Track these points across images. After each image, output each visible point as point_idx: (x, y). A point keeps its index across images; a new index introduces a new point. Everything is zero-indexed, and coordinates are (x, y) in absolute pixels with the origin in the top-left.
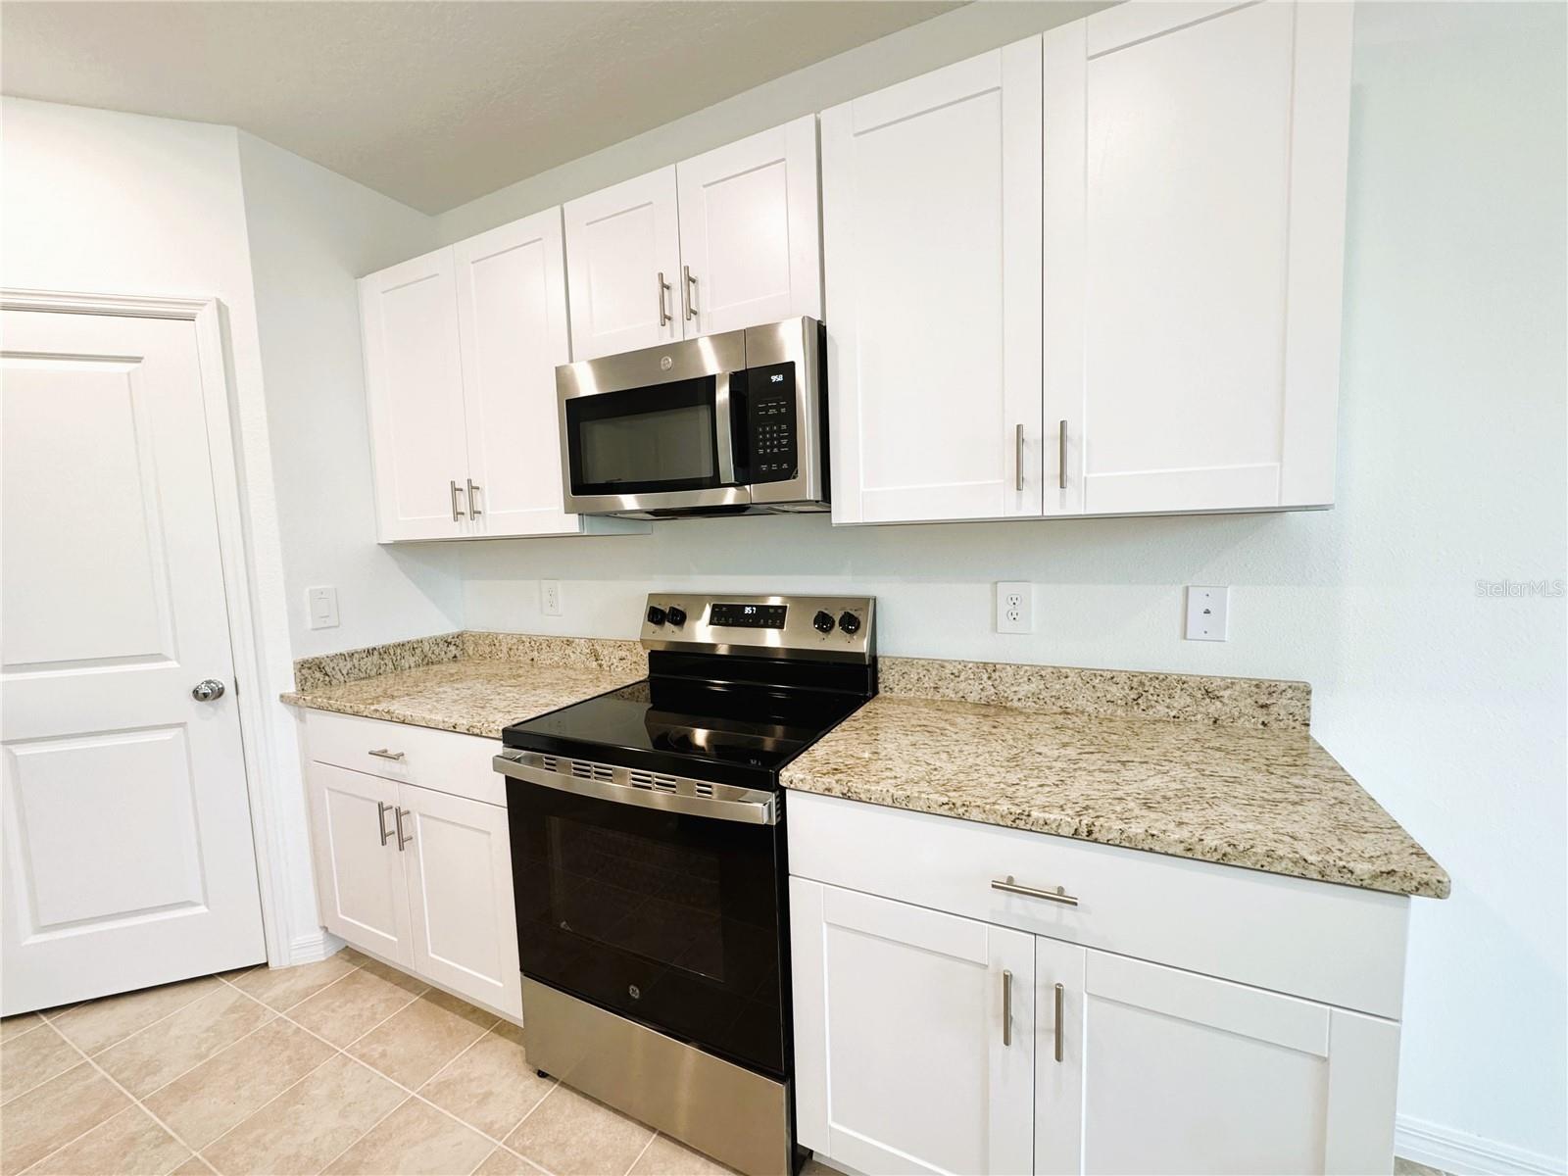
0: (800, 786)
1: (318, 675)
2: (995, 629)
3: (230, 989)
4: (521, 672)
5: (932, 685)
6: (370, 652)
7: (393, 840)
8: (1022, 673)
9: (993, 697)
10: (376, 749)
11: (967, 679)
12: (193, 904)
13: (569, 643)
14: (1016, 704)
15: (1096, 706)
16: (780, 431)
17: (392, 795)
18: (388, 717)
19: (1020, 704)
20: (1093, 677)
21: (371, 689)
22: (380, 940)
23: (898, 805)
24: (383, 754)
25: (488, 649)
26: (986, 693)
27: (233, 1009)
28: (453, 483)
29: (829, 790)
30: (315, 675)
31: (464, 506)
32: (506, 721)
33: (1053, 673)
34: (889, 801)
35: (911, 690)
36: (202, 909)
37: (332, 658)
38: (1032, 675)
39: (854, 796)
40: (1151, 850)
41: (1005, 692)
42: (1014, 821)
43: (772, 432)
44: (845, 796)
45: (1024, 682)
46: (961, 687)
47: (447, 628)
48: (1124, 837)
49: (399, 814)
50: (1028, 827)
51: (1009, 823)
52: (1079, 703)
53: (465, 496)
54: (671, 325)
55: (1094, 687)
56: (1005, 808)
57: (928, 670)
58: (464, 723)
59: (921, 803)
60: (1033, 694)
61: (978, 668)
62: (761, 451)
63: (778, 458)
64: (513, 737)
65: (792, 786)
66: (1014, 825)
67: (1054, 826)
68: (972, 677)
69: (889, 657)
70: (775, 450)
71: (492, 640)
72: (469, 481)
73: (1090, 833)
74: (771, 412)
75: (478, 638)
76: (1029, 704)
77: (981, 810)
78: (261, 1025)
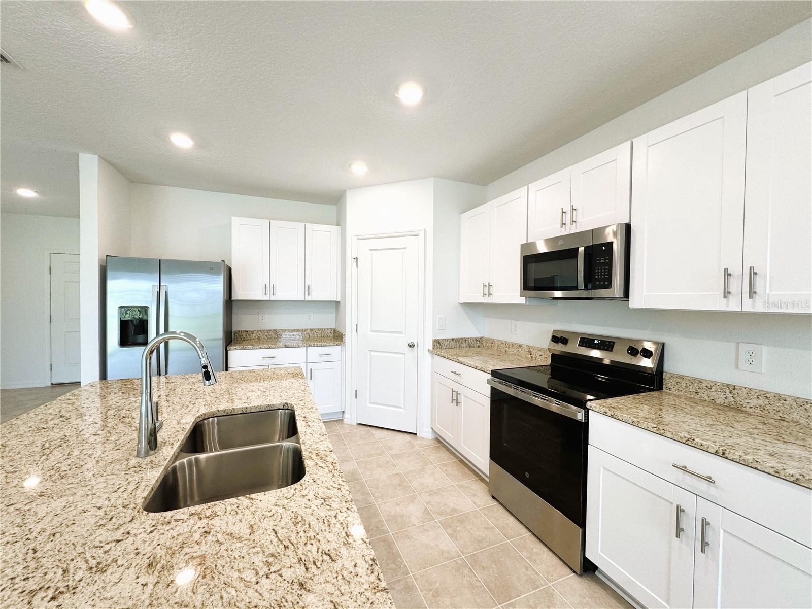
0: (594, 409)
1: (438, 345)
2: (737, 367)
3: (408, 437)
4: (501, 354)
5: (694, 391)
6: (453, 339)
7: (455, 402)
8: (753, 393)
9: (733, 403)
10: (453, 371)
11: (716, 391)
12: (400, 407)
13: (520, 346)
14: (748, 409)
15: (807, 420)
16: (605, 269)
17: (456, 388)
18: (457, 361)
19: (751, 410)
20: (806, 404)
21: (453, 352)
22: (448, 436)
23: (634, 424)
24: (455, 373)
25: (490, 345)
26: (728, 400)
27: (408, 442)
28: (484, 284)
29: (606, 413)
30: (438, 344)
31: (486, 292)
32: (493, 369)
33: (775, 396)
34: (630, 422)
35: (681, 391)
36: (403, 410)
37: (442, 340)
38: (760, 395)
39: (616, 417)
40: (756, 469)
41: (741, 402)
42: (686, 441)
43: (602, 269)
44: (612, 416)
45: (754, 398)
46: (712, 394)
47: (477, 335)
48: (741, 459)
49: (457, 394)
50: (693, 445)
51: (684, 442)
52: (794, 416)
53: (487, 288)
54: (565, 227)
55: (806, 409)
56: (683, 435)
57: (692, 383)
58: (479, 366)
59: (644, 425)
60: (760, 406)
61: (723, 386)
62: (597, 277)
63: (604, 280)
64: (495, 373)
65: (591, 408)
66: (686, 443)
67: (706, 447)
68: (719, 390)
69: (669, 373)
70: (603, 277)
71: (492, 341)
72: (489, 283)
73: (724, 454)
74: (602, 261)
75: (487, 340)
76: (757, 411)
77: (671, 433)
78: (414, 449)
